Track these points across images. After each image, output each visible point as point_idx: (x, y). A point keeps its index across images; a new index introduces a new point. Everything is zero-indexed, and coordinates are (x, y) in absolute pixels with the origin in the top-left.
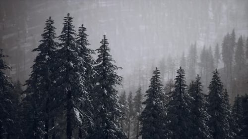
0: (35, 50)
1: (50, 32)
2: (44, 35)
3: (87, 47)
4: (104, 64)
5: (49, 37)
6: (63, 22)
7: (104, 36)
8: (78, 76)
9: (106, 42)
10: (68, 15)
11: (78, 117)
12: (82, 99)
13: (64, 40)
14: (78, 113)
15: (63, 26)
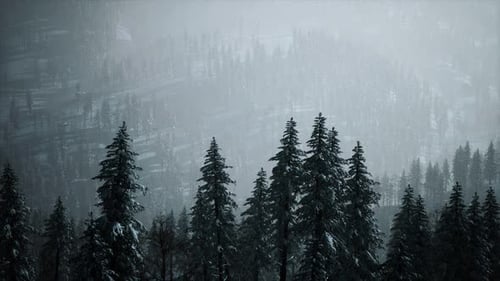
0: (273, 159)
1: (291, 137)
2: (284, 141)
3: (339, 156)
4: (357, 178)
5: (290, 143)
6: (314, 123)
7: (358, 143)
8: (331, 192)
9: (360, 151)
10: (320, 114)
11: (332, 244)
12: (334, 222)
13: (314, 147)
14: (330, 239)
15: (313, 129)
